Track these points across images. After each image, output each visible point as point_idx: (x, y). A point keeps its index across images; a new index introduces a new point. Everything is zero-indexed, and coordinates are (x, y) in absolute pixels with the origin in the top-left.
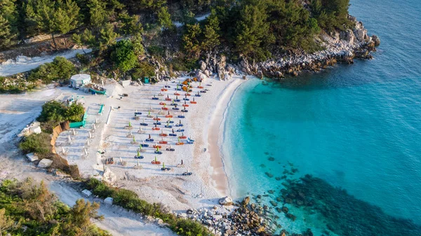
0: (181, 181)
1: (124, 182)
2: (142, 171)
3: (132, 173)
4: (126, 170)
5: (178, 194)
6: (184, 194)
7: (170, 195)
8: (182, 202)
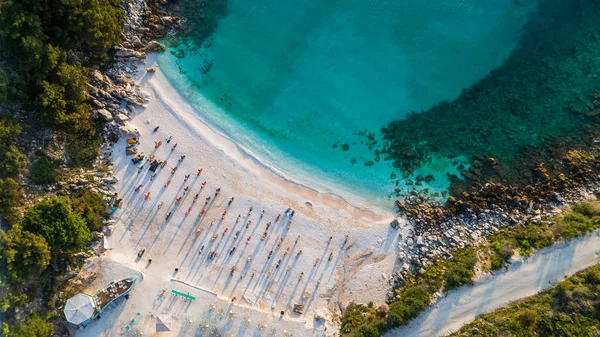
0: (351, 249)
1: (332, 302)
2: (324, 280)
3: (323, 290)
4: (317, 295)
5: (370, 258)
6: (371, 253)
7: (369, 266)
8: (383, 259)
